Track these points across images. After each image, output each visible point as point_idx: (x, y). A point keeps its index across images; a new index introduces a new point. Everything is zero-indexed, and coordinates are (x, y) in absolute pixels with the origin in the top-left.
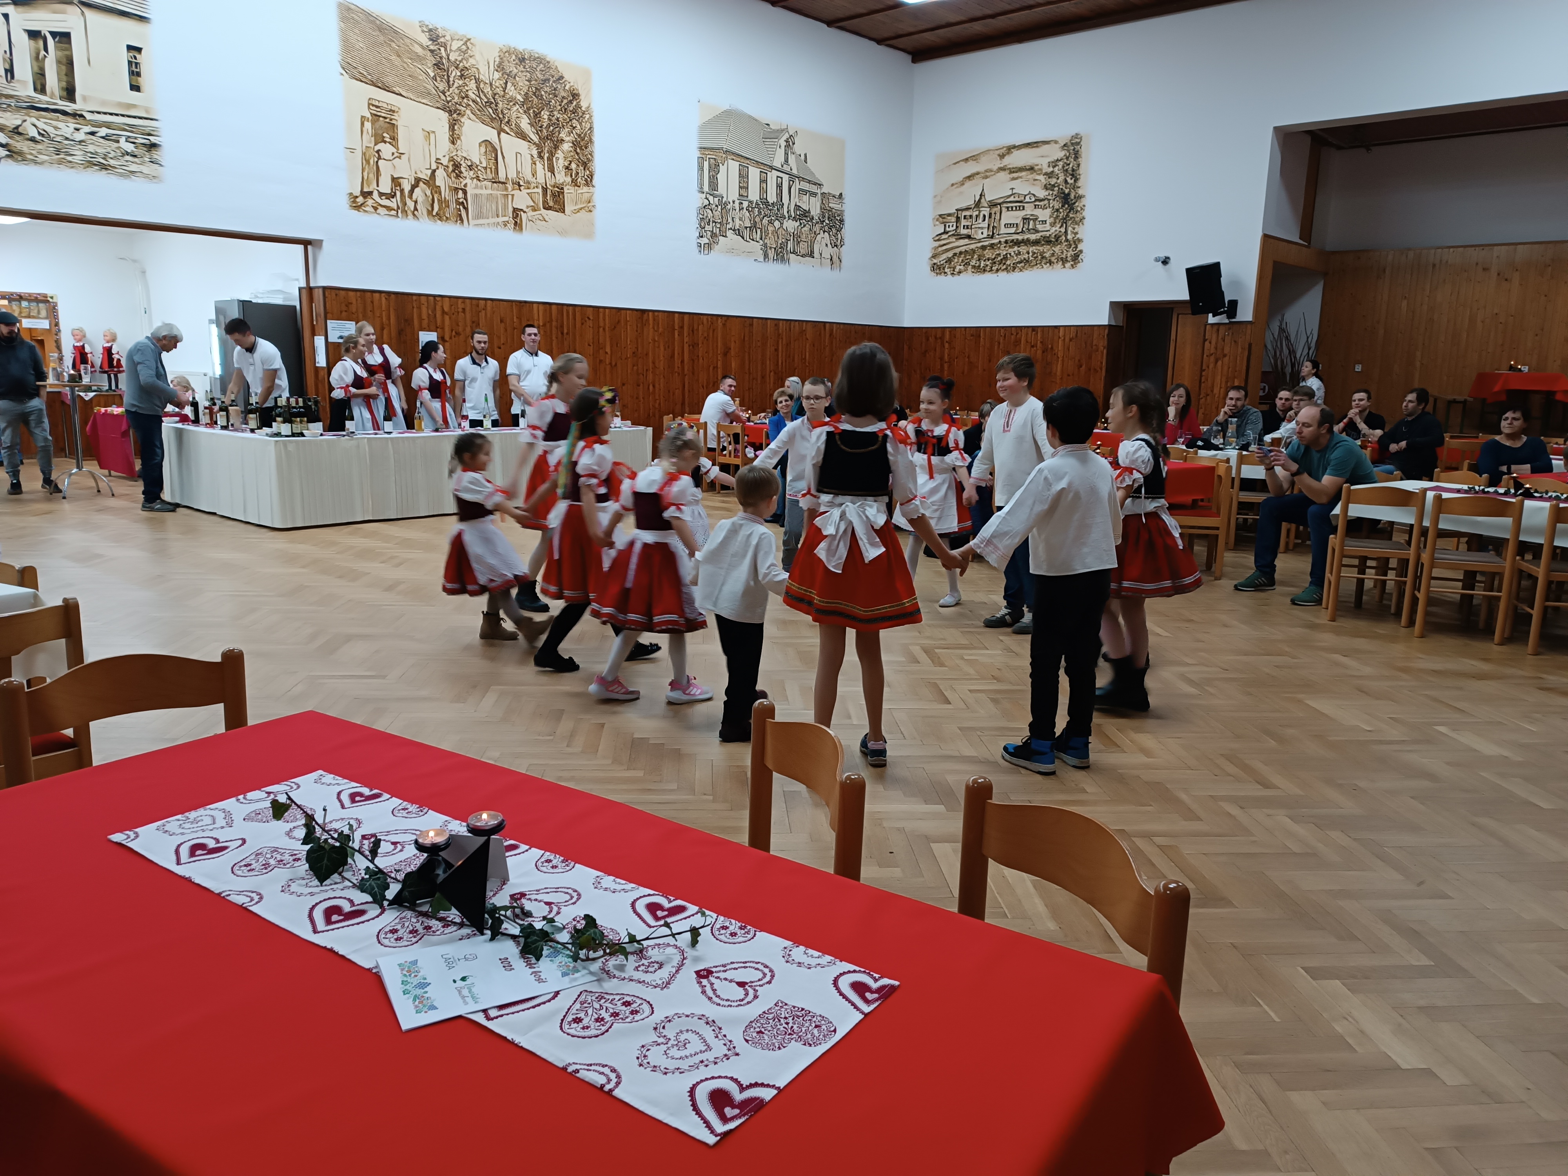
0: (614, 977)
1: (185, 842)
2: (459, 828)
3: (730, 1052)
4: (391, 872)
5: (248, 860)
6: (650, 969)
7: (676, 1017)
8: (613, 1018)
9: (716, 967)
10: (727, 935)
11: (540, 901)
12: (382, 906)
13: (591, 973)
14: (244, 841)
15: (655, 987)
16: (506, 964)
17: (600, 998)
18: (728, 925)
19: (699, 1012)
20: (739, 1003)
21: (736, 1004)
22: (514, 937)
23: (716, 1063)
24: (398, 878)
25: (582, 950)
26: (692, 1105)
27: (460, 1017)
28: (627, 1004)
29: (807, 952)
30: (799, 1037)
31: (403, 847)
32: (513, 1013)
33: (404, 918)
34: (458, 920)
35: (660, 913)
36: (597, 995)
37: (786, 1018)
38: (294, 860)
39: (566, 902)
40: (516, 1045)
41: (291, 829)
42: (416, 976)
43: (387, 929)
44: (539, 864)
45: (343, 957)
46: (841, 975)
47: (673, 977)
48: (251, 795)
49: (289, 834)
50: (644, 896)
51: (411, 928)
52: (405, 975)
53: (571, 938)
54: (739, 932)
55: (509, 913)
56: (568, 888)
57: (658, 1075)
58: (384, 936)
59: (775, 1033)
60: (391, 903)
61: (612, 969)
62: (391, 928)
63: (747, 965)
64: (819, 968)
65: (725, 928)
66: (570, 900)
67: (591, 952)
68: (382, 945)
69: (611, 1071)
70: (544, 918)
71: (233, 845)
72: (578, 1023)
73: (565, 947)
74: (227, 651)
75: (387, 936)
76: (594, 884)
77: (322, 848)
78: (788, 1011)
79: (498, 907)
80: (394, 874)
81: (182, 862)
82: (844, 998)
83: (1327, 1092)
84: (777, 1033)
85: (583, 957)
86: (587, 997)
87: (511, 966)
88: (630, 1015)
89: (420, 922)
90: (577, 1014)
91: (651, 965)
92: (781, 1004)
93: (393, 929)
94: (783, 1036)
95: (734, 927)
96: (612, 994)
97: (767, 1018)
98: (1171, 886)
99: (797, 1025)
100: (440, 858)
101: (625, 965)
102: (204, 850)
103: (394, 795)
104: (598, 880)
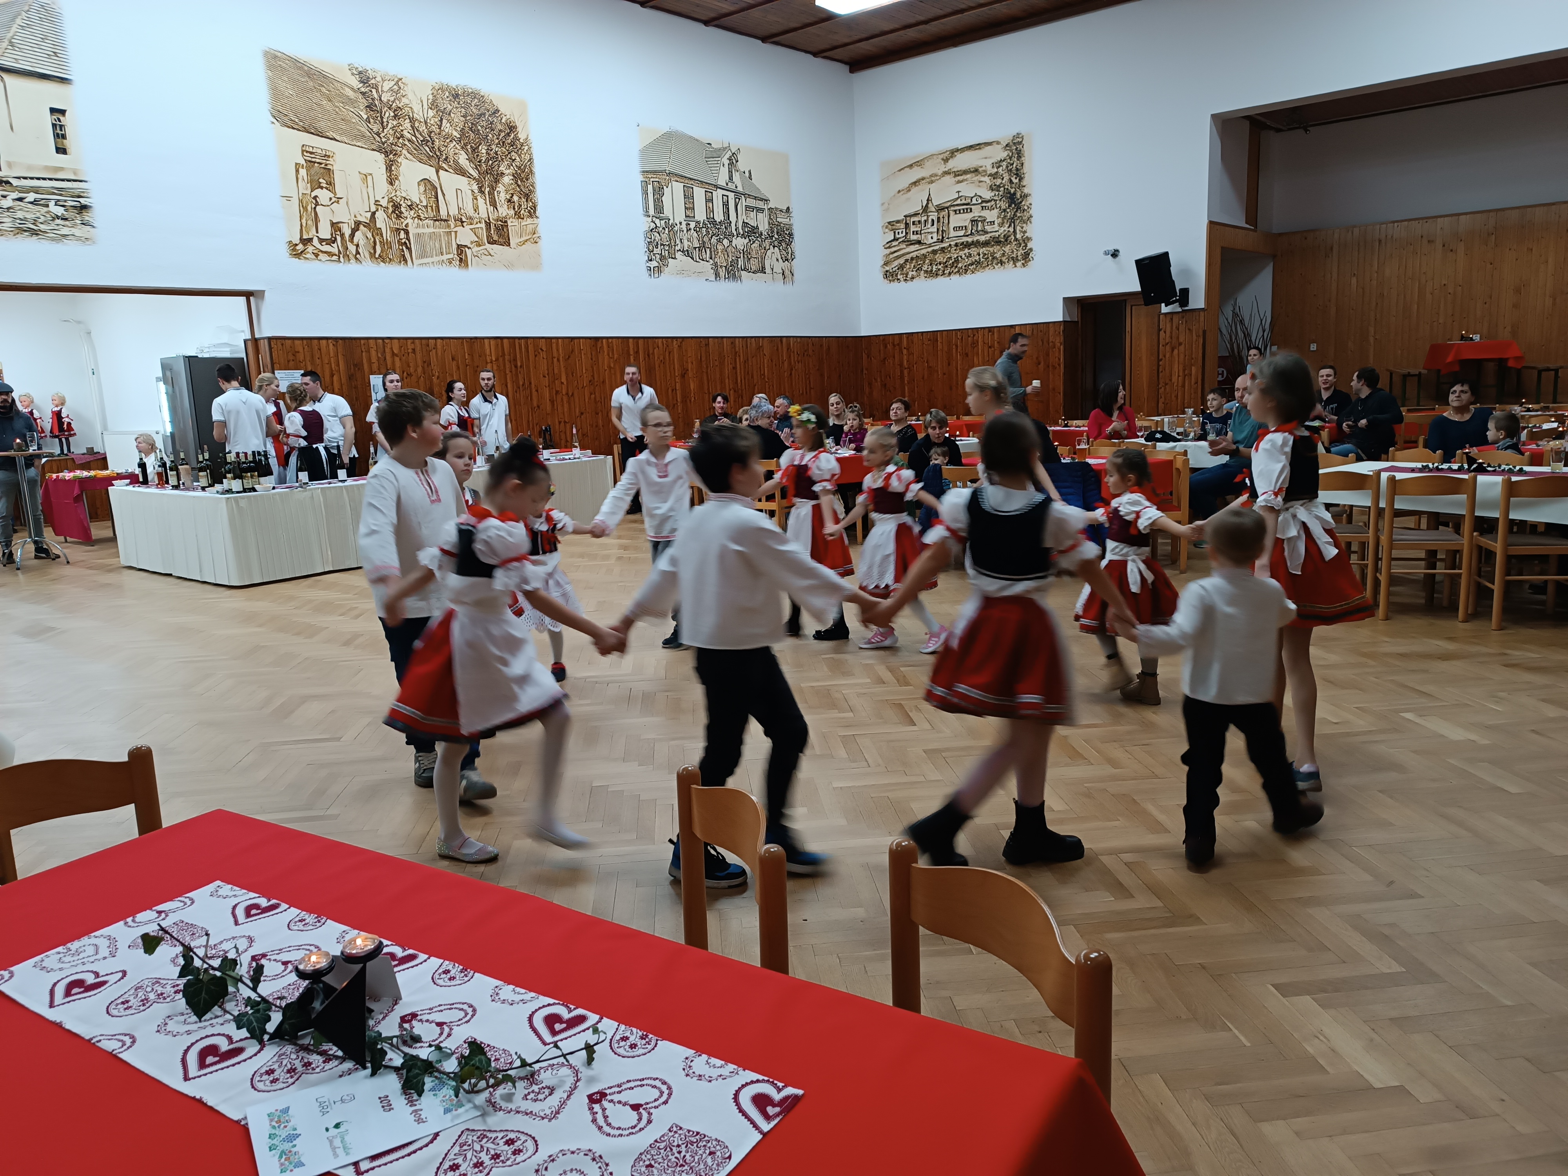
0: (500, 1109)
1: (63, 979)
4: (274, 1000)
5: (126, 996)
6: (541, 1097)
7: (560, 1155)
8: (493, 1161)
9: (611, 1087)
10: (627, 1047)
11: (431, 1022)
12: (261, 1043)
13: (476, 1107)
14: (124, 973)
15: (543, 1118)
16: (386, 1104)
17: (482, 1137)
18: (629, 1035)
19: (585, 1147)
20: (631, 1131)
21: (627, 1132)
22: (397, 1069)
24: (280, 1006)
25: (463, 1082)
27: (329, 1173)
28: (510, 1142)
29: (709, 1061)
30: (691, 1168)
32: (386, 1164)
33: (283, 1055)
34: (339, 1054)
35: (558, 1027)
36: (479, 1133)
38: (176, 992)
39: (459, 1020)
41: (177, 955)
42: (285, 1127)
43: (263, 1070)
44: (436, 976)
45: (211, 1108)
46: (743, 1086)
47: (563, 1104)
48: (140, 917)
49: (173, 961)
50: (544, 1006)
51: (289, 1066)
52: (274, 1127)
53: (460, 1063)
54: (641, 1042)
55: (395, 1040)
56: (463, 1003)
58: (258, 1078)
59: (665, 1165)
60: (273, 1037)
61: (498, 1100)
62: (268, 1069)
63: (645, 1082)
64: (720, 1079)
65: (624, 1039)
66: (464, 1018)
68: (255, 1089)
70: (432, 1044)
71: (112, 979)
72: (454, 1171)
73: (450, 1078)
74: (134, 749)
75: (262, 1079)
76: (491, 996)
77: (201, 980)
78: (682, 1136)
79: (383, 1036)
80: (279, 1001)
81: (55, 1004)
82: (743, 1115)
83: (1299, 1119)
84: (668, 1165)
85: (467, 1088)
86: (469, 1137)
87: (391, 1105)
88: (512, 1156)
89: (300, 1058)
90: (454, 1159)
91: (542, 1092)
92: (675, 1129)
93: (270, 1069)
94: (673, 1169)
95: (634, 1036)
96: (495, 1131)
97: (658, 1148)
98: (1092, 956)
99: (690, 1154)
100: (321, 985)
101: (514, 1094)
102: (80, 988)
103: (292, 905)
104: (497, 990)
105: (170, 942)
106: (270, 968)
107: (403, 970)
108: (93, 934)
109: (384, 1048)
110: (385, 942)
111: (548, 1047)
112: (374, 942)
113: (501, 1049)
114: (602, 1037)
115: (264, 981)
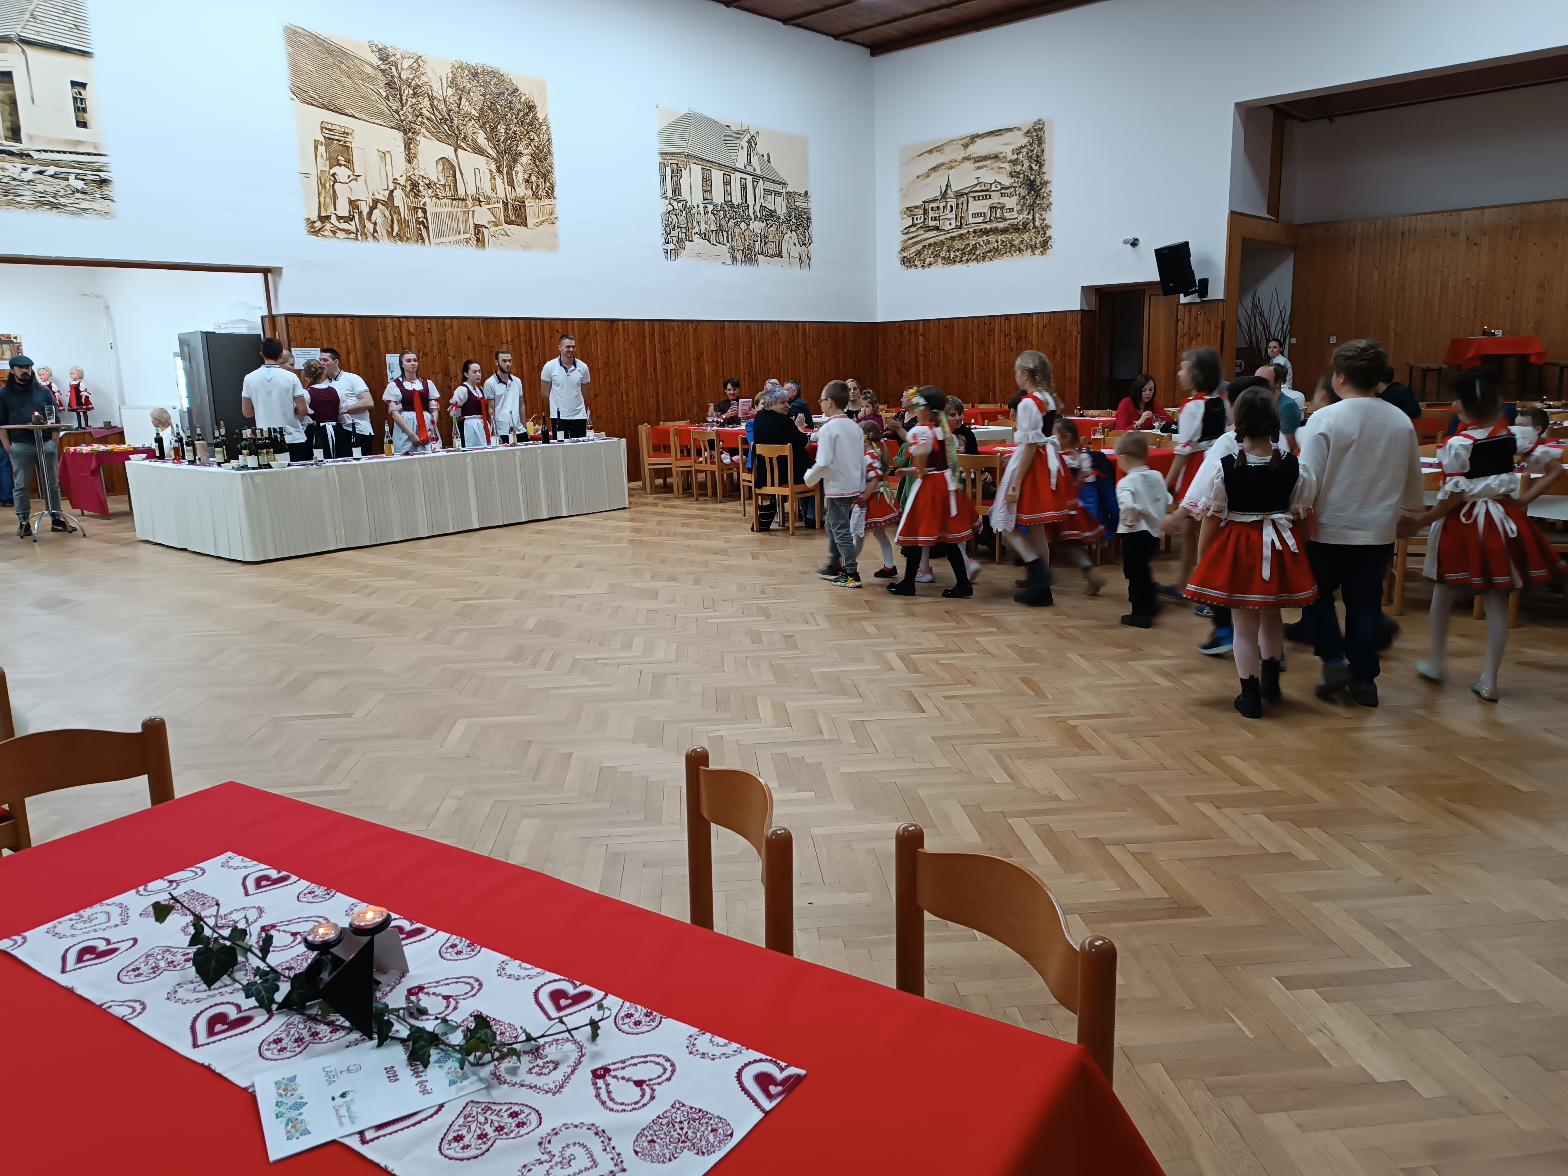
0: (505, 1082)
1: (74, 945)
3: (617, 1168)
4: (283, 970)
5: (137, 963)
6: (545, 1071)
7: (563, 1129)
8: (497, 1133)
9: (614, 1064)
10: (631, 1024)
11: (438, 995)
12: (269, 1012)
13: (481, 1080)
14: (135, 941)
15: (547, 1092)
16: (392, 1074)
17: (486, 1109)
18: (633, 1012)
19: (588, 1121)
20: (634, 1106)
21: (630, 1108)
22: (403, 1041)
24: (288, 976)
25: (469, 1054)
27: (334, 1142)
28: (514, 1115)
29: (713, 1039)
30: (693, 1144)
32: (391, 1134)
33: (291, 1024)
34: (346, 1024)
35: (563, 1002)
36: (483, 1106)
38: (186, 961)
39: (465, 994)
40: (389, 1173)
41: (187, 924)
42: (292, 1095)
43: (271, 1039)
44: (443, 950)
45: (219, 1075)
46: (746, 1065)
47: (567, 1078)
48: (152, 886)
49: (184, 930)
50: (550, 982)
51: (297, 1036)
52: (281, 1095)
53: (465, 1036)
54: (644, 1020)
55: (401, 1012)
56: (470, 978)
58: (266, 1047)
59: (668, 1141)
60: (281, 1006)
61: (503, 1073)
62: (276, 1038)
63: (649, 1059)
64: (723, 1058)
65: (629, 1016)
66: (470, 991)
68: (263, 1058)
70: (439, 1017)
71: (123, 946)
72: (458, 1142)
73: (456, 1050)
74: (148, 721)
75: (270, 1048)
76: (498, 971)
77: (211, 949)
78: (685, 1113)
79: (390, 1007)
80: (287, 971)
81: (68, 969)
82: (745, 1093)
83: (1300, 1112)
84: (670, 1141)
85: (472, 1061)
86: (473, 1109)
87: (397, 1076)
88: (516, 1129)
89: (308, 1027)
90: (459, 1130)
91: (546, 1066)
92: (678, 1105)
93: (278, 1038)
94: (675, 1145)
95: (639, 1014)
96: (500, 1104)
97: (661, 1124)
98: (1097, 944)
99: (692, 1130)
100: (329, 956)
102: (91, 954)
103: (301, 877)
104: (503, 965)
105: (180, 911)
106: (279, 939)
107: (411, 943)
108: (105, 902)
109: (391, 1020)
110: (394, 916)
111: (553, 1022)
112: (382, 915)
113: (507, 1023)
114: (607, 1013)
115: (274, 951)
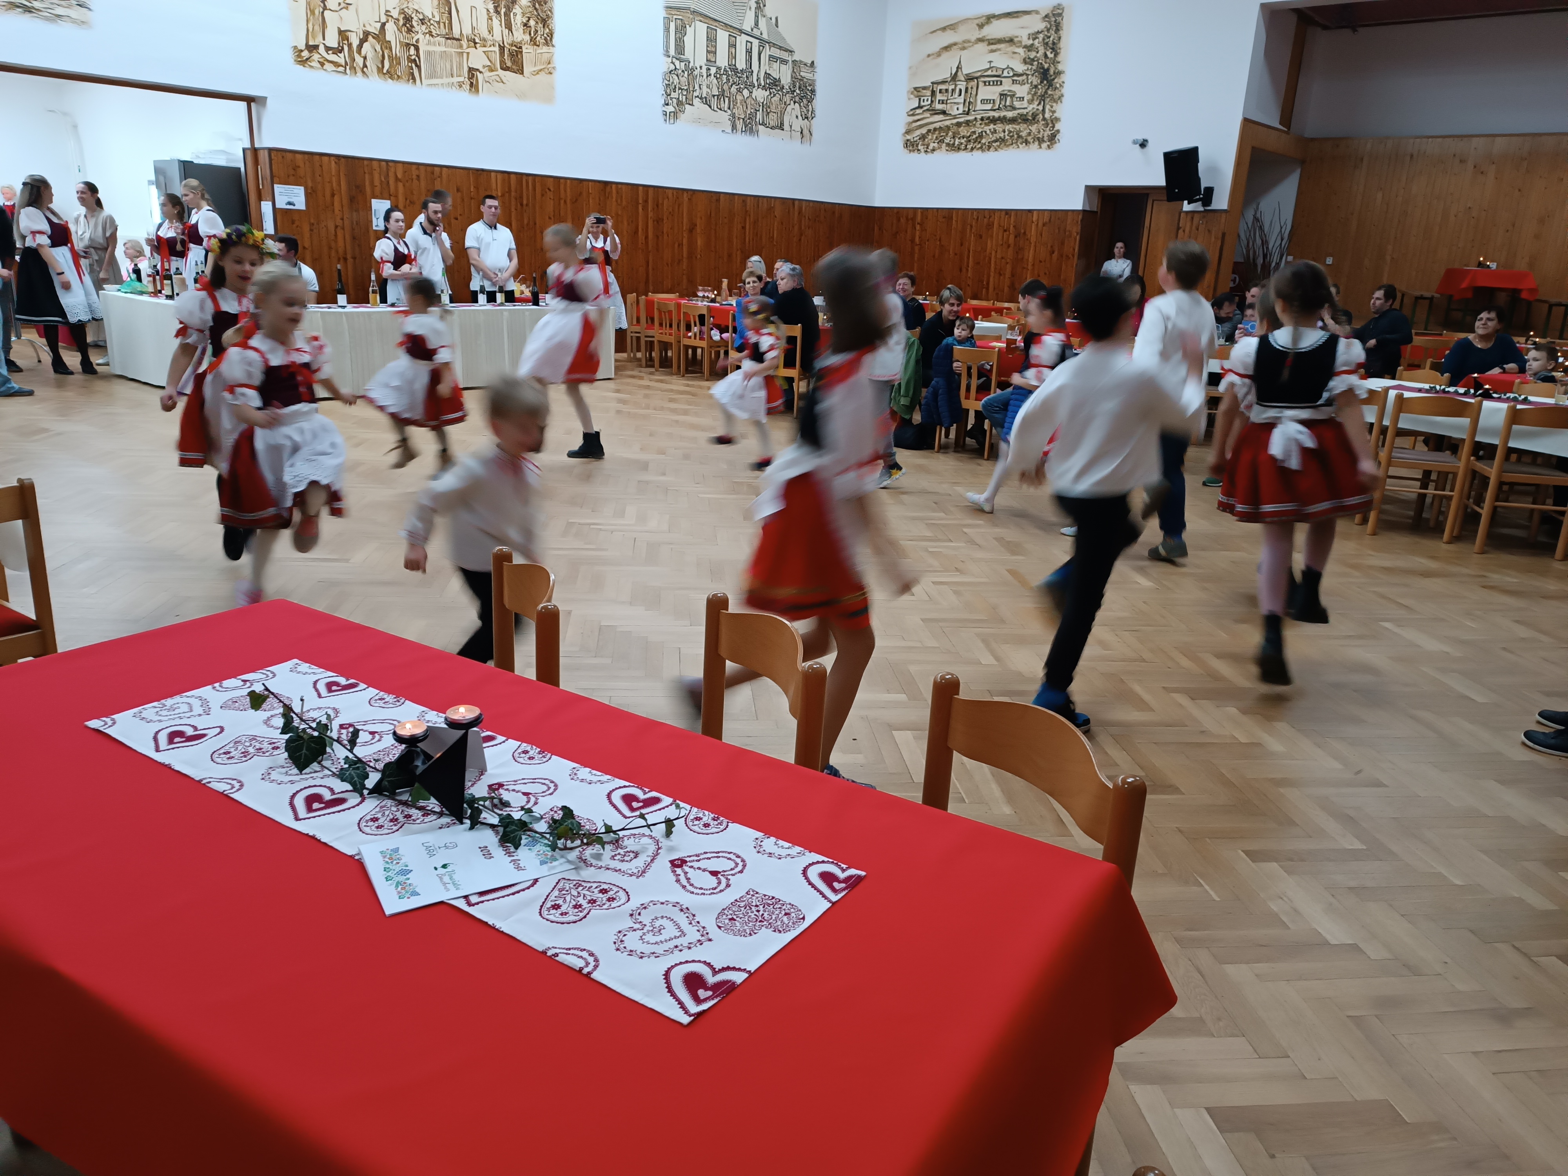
0: (591, 865)
1: (163, 729)
2: (436, 719)
3: (703, 938)
4: (370, 761)
5: (227, 748)
6: (626, 858)
7: (651, 904)
8: (590, 905)
9: (690, 856)
10: (701, 826)
11: (518, 792)
12: (362, 795)
13: (569, 862)
14: (222, 729)
15: (631, 875)
16: (486, 852)
17: (578, 885)
18: (702, 816)
19: (673, 899)
20: (712, 891)
21: (709, 892)
22: (492, 826)
23: (690, 948)
24: (377, 767)
25: (559, 839)
26: (667, 987)
27: (442, 903)
28: (604, 891)
29: (777, 842)
30: (770, 924)
31: (381, 737)
32: (493, 899)
33: (384, 806)
34: (437, 809)
35: (635, 805)
36: (575, 882)
37: (757, 906)
38: (273, 748)
39: (543, 792)
40: (497, 929)
41: (268, 718)
42: (398, 863)
43: (368, 817)
44: (516, 755)
45: (325, 844)
46: (810, 865)
47: (648, 866)
48: (227, 683)
49: (267, 722)
50: (620, 787)
51: (392, 817)
52: (387, 862)
54: (712, 823)
55: (487, 803)
56: (545, 779)
57: (634, 959)
58: (365, 824)
59: (746, 920)
60: (372, 792)
61: (589, 858)
62: (372, 817)
63: (720, 855)
64: (789, 858)
65: (698, 819)
66: (547, 790)
67: (569, 842)
68: (363, 833)
69: (589, 955)
70: (522, 808)
71: (211, 733)
72: (556, 909)
73: (543, 837)
75: (368, 824)
76: (570, 775)
77: (301, 738)
78: (759, 899)
79: (476, 797)
80: (373, 763)
81: (161, 749)
82: (812, 887)
84: (748, 920)
85: (560, 846)
86: (565, 884)
87: (491, 854)
88: (607, 902)
89: (400, 810)
90: (555, 900)
91: (627, 854)
92: (752, 893)
93: (374, 817)
94: (754, 923)
95: (707, 818)
96: (589, 882)
97: (739, 906)
98: (1128, 781)
99: (767, 913)
100: (418, 749)
101: (602, 854)
102: (182, 738)
103: (370, 685)
104: (575, 771)
107: (489, 747)
108: (184, 694)
109: (479, 807)
111: (628, 820)
112: (475, 713)
113: (588, 816)
115: (358, 745)
